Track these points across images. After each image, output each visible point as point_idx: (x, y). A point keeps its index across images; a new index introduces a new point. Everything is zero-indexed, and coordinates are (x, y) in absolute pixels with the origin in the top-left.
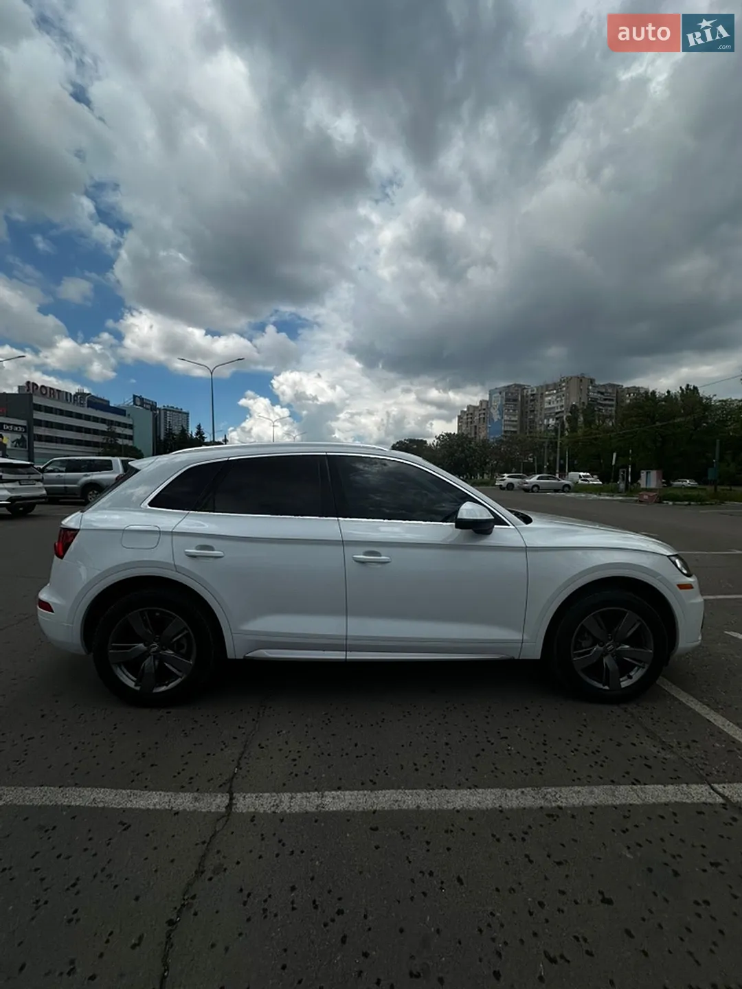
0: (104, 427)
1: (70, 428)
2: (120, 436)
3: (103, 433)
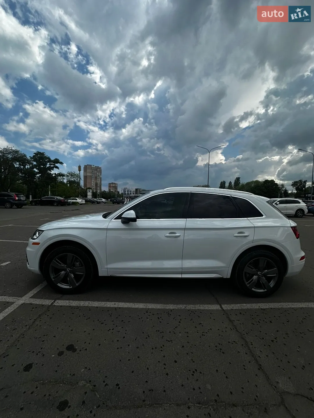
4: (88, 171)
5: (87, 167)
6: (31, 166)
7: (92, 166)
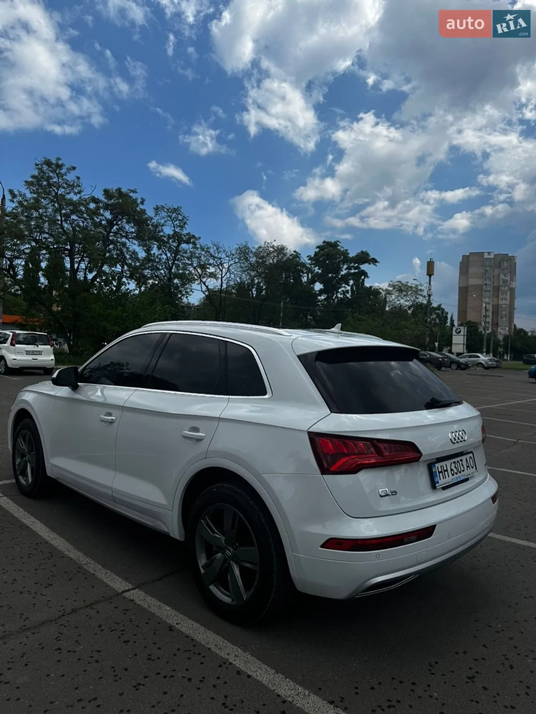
4: (472, 270)
5: (471, 259)
6: (310, 276)
7: (486, 256)
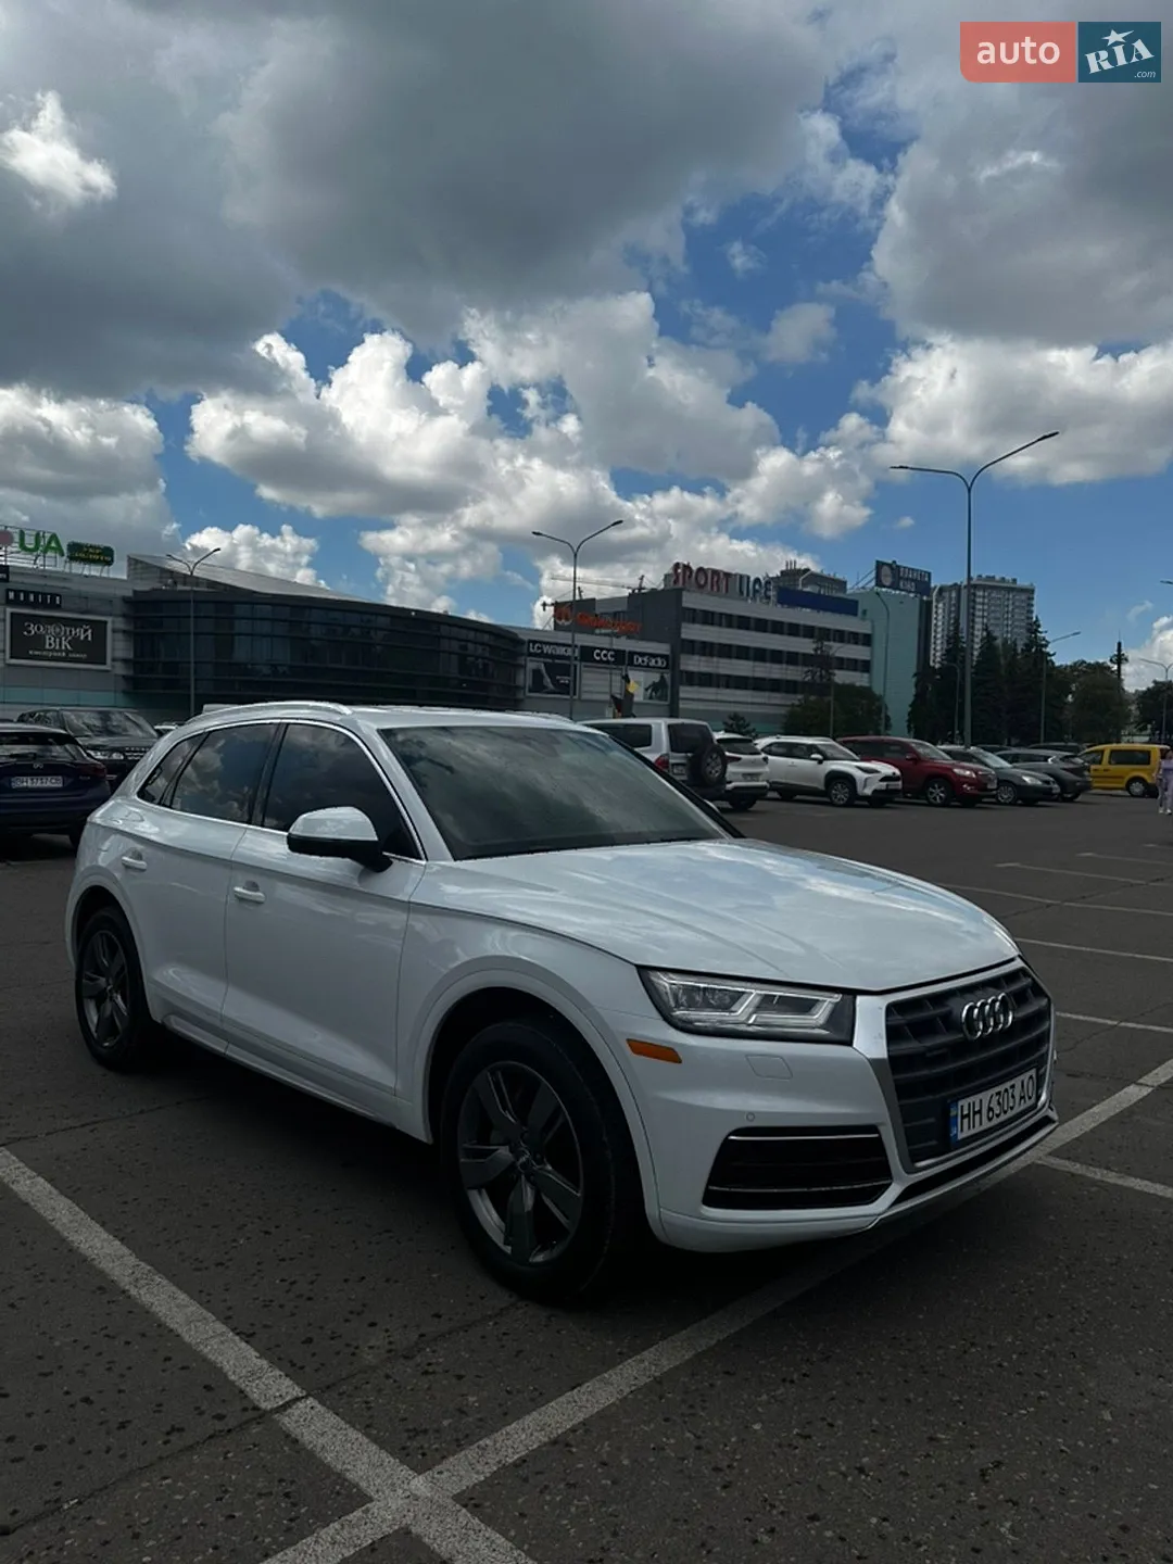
0: (805, 646)
1: (743, 653)
2: (845, 664)
3: (806, 660)
